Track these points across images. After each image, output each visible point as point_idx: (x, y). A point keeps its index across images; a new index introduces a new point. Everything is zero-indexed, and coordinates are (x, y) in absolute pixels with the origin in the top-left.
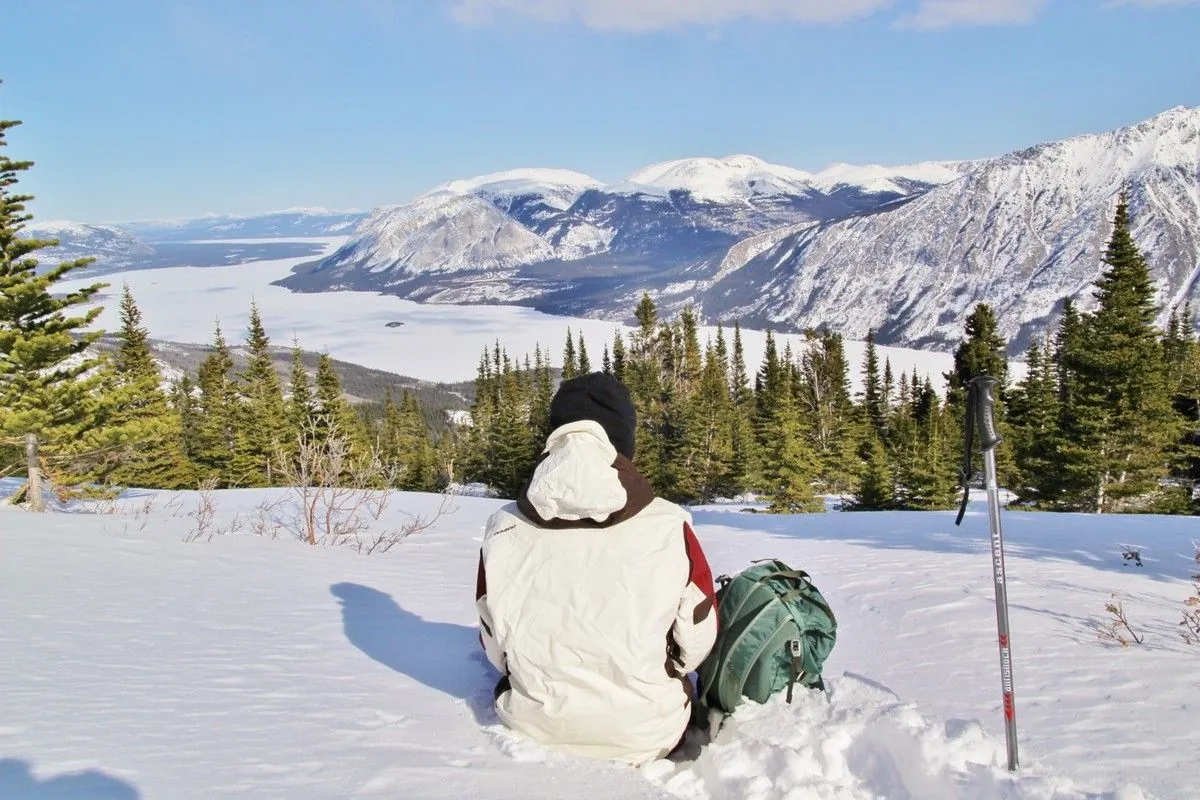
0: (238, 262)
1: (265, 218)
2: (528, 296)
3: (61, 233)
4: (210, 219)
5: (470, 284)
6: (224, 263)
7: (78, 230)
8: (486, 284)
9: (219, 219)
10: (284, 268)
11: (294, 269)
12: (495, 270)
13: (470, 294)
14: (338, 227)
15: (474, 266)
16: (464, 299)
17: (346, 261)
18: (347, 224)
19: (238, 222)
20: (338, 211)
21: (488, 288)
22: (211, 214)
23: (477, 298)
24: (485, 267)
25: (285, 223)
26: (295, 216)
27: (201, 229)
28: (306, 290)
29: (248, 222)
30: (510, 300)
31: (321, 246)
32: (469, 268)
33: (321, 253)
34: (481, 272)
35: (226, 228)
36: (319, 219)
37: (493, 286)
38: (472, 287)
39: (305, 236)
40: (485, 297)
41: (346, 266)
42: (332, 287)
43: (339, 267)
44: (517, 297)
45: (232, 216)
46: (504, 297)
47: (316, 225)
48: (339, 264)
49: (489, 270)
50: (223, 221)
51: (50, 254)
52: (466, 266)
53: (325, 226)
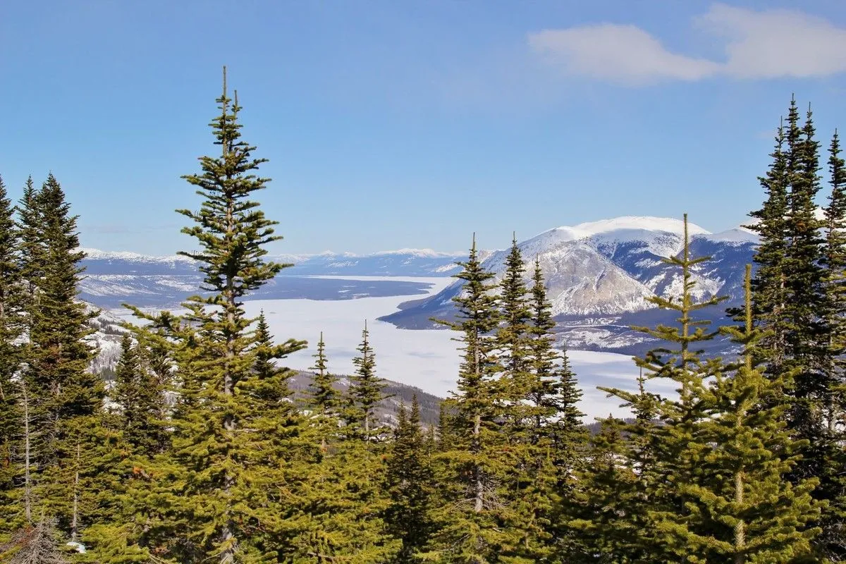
0: (349, 297)
1: (377, 258)
2: (628, 344)
4: (329, 256)
5: (570, 329)
6: (337, 297)
8: (586, 329)
9: (335, 257)
10: (392, 304)
11: (399, 307)
12: (595, 316)
13: (569, 339)
14: (445, 269)
15: (575, 311)
16: (562, 344)
17: (450, 301)
18: (453, 266)
19: (353, 260)
20: (446, 254)
21: (589, 335)
22: (328, 252)
23: (576, 343)
24: (586, 312)
25: (396, 263)
26: (408, 256)
27: (320, 265)
28: (411, 327)
29: (361, 260)
30: (610, 346)
31: (427, 286)
32: (570, 313)
33: (427, 292)
34: (583, 318)
35: (340, 265)
36: (427, 260)
37: (594, 332)
38: (572, 331)
39: (415, 276)
40: (585, 343)
41: (449, 305)
42: (434, 325)
43: (444, 306)
44: (618, 345)
45: (348, 254)
46: (603, 344)
47: (427, 265)
48: (443, 303)
49: (590, 316)
50: (340, 259)
51: (187, 282)
52: (566, 310)
53: (432, 267)
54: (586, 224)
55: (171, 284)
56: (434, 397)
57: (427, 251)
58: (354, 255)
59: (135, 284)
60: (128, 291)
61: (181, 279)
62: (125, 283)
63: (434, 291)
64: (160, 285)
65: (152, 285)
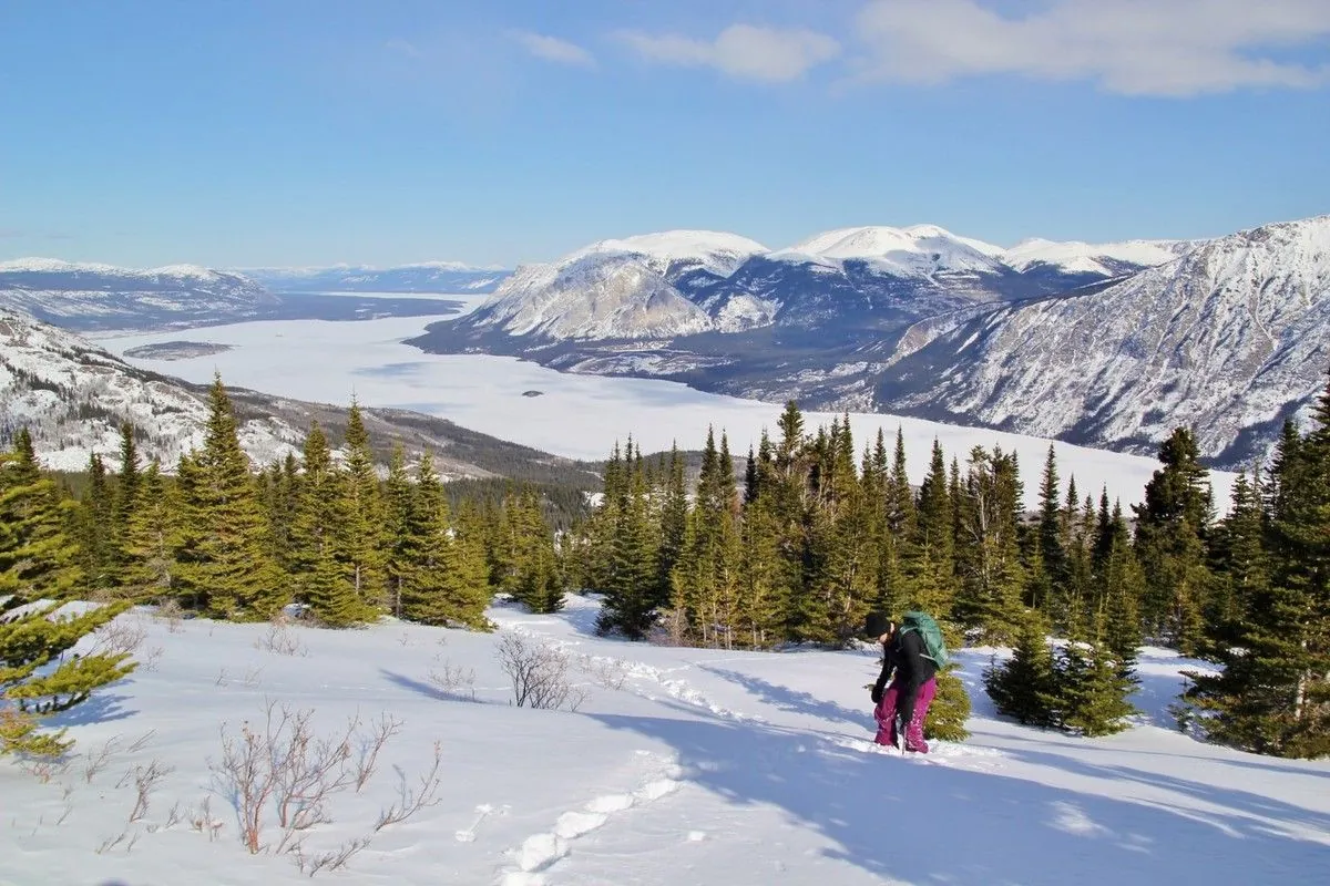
0: (368, 317)
1: (402, 270)
2: (680, 370)
3: (187, 278)
4: (343, 269)
6: (353, 317)
7: (205, 276)
8: (635, 354)
9: (350, 270)
10: (417, 326)
11: (426, 329)
12: (645, 340)
13: (617, 365)
14: (478, 285)
15: (623, 335)
16: (610, 370)
17: (485, 322)
18: (488, 282)
19: (372, 274)
20: (479, 268)
21: (638, 361)
22: (343, 264)
23: (625, 369)
24: (635, 335)
25: (421, 278)
26: (432, 271)
27: (331, 280)
28: (440, 352)
29: (382, 274)
30: (661, 373)
31: (458, 304)
32: (617, 336)
33: (459, 312)
34: (631, 341)
35: (356, 280)
36: (458, 274)
37: (643, 357)
38: (620, 356)
39: (439, 292)
40: (633, 369)
41: (483, 327)
42: (467, 349)
43: (477, 328)
44: (668, 372)
45: (365, 267)
46: (654, 370)
47: (456, 281)
48: (477, 325)
49: (639, 339)
50: (356, 273)
51: (174, 299)
52: (614, 333)
53: (465, 282)
54: (636, 237)
55: (154, 302)
56: (467, 431)
57: (456, 265)
58: (373, 268)
59: (111, 302)
60: (102, 311)
61: (166, 296)
62: (95, 301)
63: (466, 311)
64: (141, 303)
65: (130, 304)
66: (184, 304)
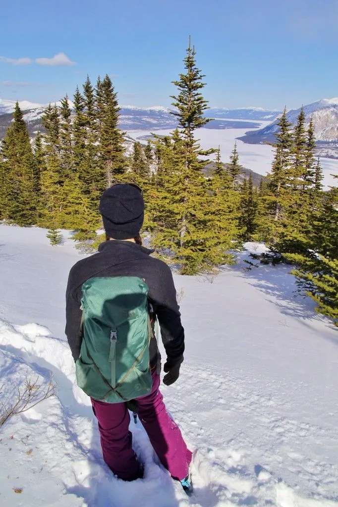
0: (224, 128)
1: (238, 111)
3: (159, 111)
4: (216, 109)
5: (322, 148)
6: (219, 128)
7: (166, 111)
8: (329, 148)
10: (242, 132)
11: (246, 133)
12: (334, 142)
13: (321, 152)
14: (267, 117)
15: (325, 140)
16: (318, 154)
17: (269, 132)
18: (271, 116)
19: (226, 111)
20: (268, 110)
21: (330, 151)
22: (216, 107)
23: (324, 154)
24: (330, 141)
25: (246, 113)
26: (250, 111)
28: (250, 143)
31: (259, 124)
32: (323, 140)
33: (258, 127)
34: (328, 143)
35: (221, 113)
36: (256, 113)
37: (333, 150)
39: (253, 120)
40: (328, 154)
41: (268, 134)
42: (261, 142)
43: (265, 134)
45: (224, 108)
46: (336, 155)
47: (260, 115)
48: (266, 133)
49: (332, 142)
50: (220, 111)
51: (154, 119)
52: (322, 139)
53: (262, 116)
54: (336, 98)
55: (148, 120)
56: (258, 175)
57: (260, 109)
58: (227, 109)
59: (133, 120)
60: (130, 123)
61: (152, 118)
62: (129, 119)
63: (262, 127)
64: (144, 121)
65: (140, 120)
66: (158, 121)
